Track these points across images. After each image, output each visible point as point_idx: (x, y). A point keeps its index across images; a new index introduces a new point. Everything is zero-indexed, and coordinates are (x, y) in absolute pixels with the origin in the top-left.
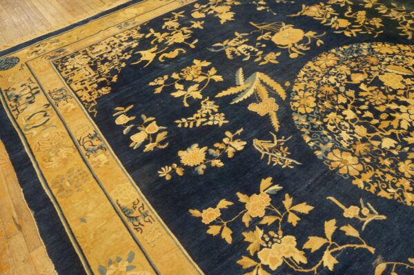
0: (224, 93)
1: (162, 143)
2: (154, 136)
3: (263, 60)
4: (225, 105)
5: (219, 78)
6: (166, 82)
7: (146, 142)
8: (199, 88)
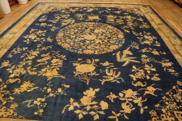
0: (136, 62)
1: (163, 60)
2: (165, 62)
3: (110, 65)
4: (139, 58)
5: (134, 67)
6: (153, 76)
7: (168, 62)
8: (144, 68)
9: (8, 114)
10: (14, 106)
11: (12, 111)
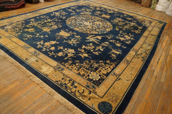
9: (15, 35)
10: (20, 34)
11: (17, 35)
